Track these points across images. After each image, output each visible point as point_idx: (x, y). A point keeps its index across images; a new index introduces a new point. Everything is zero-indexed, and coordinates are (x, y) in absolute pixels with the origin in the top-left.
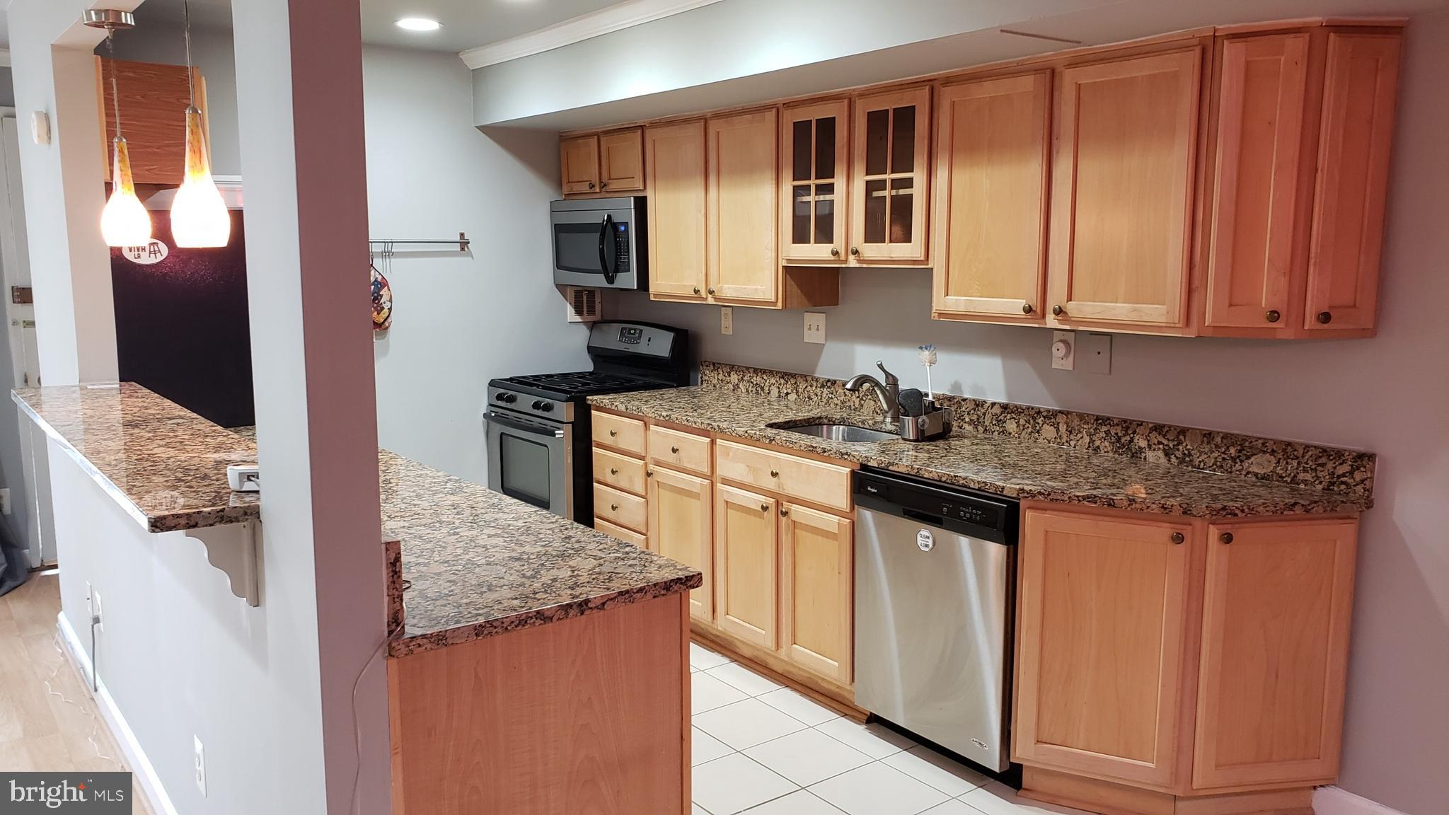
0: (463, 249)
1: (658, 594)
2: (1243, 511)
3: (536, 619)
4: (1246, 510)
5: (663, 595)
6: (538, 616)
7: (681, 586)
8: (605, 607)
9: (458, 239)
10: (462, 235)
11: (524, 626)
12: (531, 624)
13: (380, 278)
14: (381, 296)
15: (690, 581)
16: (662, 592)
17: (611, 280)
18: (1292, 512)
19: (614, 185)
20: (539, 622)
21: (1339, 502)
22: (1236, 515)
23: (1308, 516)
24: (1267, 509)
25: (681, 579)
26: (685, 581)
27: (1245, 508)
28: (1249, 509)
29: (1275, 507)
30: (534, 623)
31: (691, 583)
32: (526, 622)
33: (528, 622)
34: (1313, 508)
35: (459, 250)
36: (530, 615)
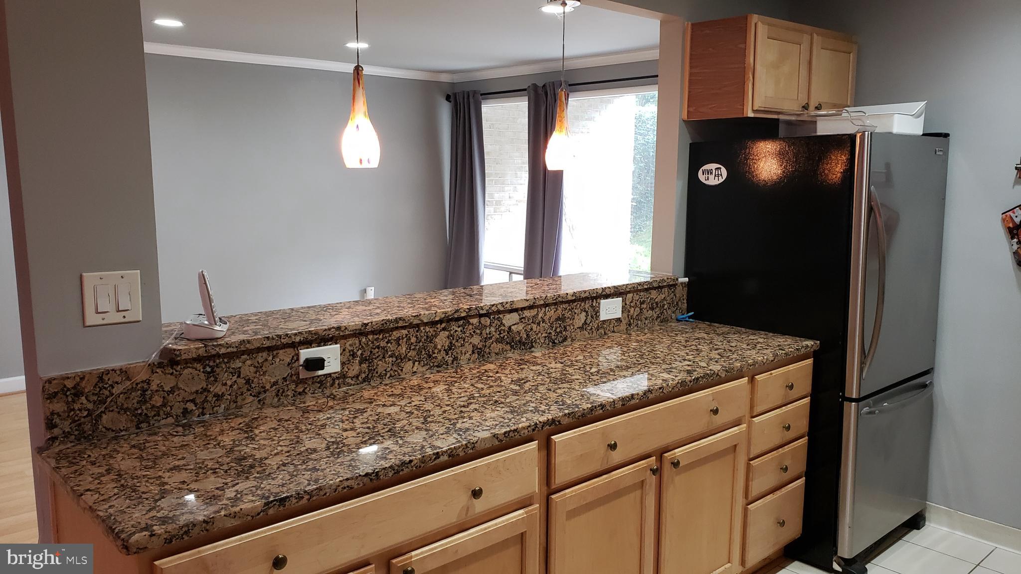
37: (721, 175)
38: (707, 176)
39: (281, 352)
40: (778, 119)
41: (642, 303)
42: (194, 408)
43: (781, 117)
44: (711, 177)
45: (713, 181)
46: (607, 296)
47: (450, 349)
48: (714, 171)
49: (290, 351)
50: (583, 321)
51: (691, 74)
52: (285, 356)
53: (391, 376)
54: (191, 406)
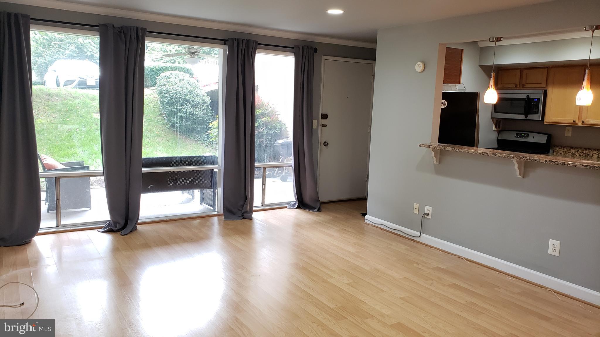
17: (526, 117)
19: (527, 86)
45: (443, 106)
48: (443, 103)
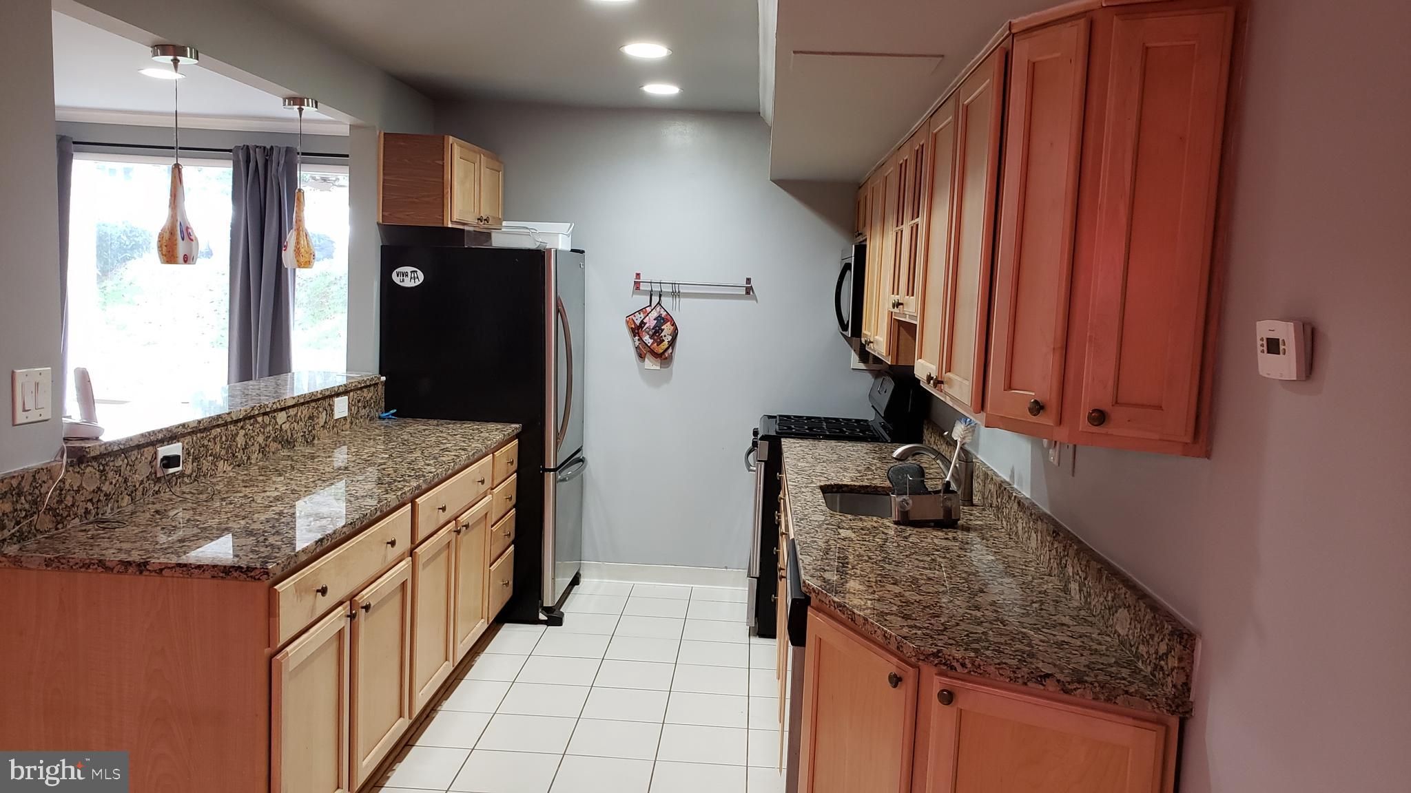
0: (748, 293)
1: (216, 575)
2: (963, 665)
3: (99, 566)
4: (969, 665)
5: (222, 577)
6: (100, 564)
7: (241, 574)
8: (163, 572)
9: (744, 283)
10: (748, 280)
11: (87, 569)
12: (93, 569)
13: (664, 314)
14: (662, 330)
15: (251, 572)
16: (221, 575)
18: (1042, 687)
20: (100, 569)
21: (1121, 692)
22: (953, 668)
23: (1066, 697)
24: (1001, 672)
25: (242, 568)
26: (246, 571)
27: (967, 661)
28: (973, 664)
29: (1014, 672)
30: (96, 569)
31: (252, 574)
32: (89, 566)
33: (91, 567)
34: (1075, 689)
35: (744, 293)
36: (93, 562)
37: (418, 278)
38: (402, 278)
39: (146, 449)
40: (463, 230)
41: (359, 402)
42: (92, 508)
43: (466, 228)
44: (407, 279)
45: (408, 283)
46: (338, 395)
47: (246, 448)
48: (409, 274)
49: (151, 448)
50: (324, 421)
51: (384, 180)
52: (148, 452)
53: (211, 475)
54: (90, 506)
